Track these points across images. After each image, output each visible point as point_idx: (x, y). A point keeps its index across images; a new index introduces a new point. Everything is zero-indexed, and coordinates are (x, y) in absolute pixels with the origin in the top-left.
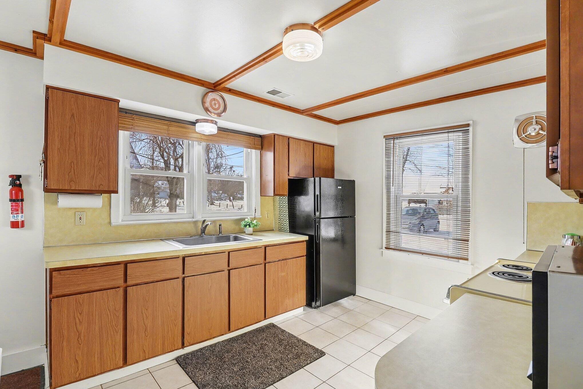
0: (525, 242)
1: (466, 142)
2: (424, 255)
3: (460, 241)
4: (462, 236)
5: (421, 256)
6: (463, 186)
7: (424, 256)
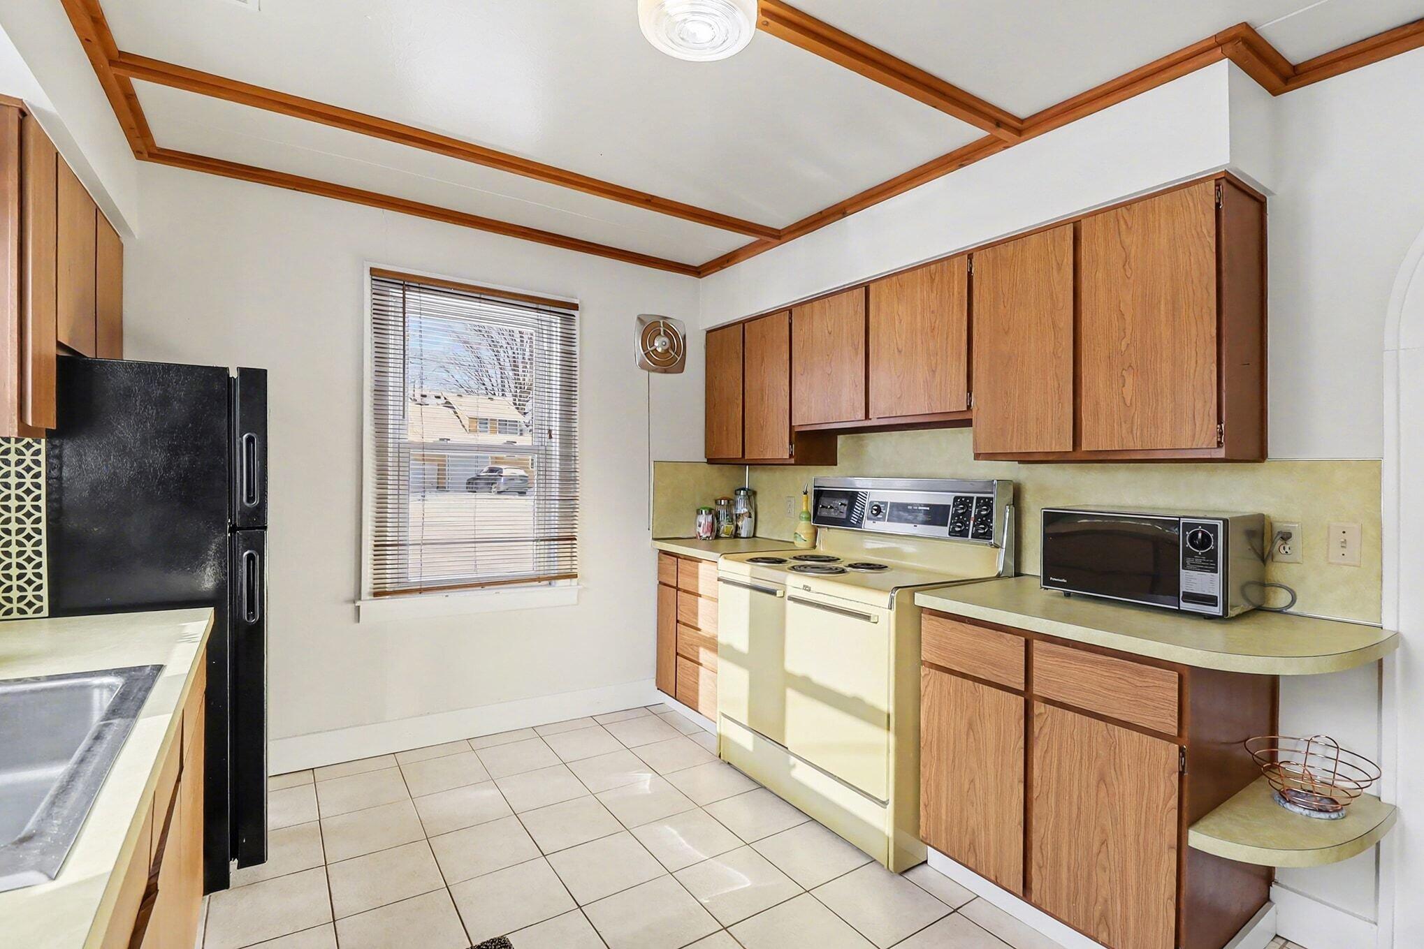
0: (651, 529)
1: (568, 339)
2: (487, 587)
3: (556, 542)
4: (562, 530)
5: (479, 592)
6: (563, 429)
7: (489, 589)
